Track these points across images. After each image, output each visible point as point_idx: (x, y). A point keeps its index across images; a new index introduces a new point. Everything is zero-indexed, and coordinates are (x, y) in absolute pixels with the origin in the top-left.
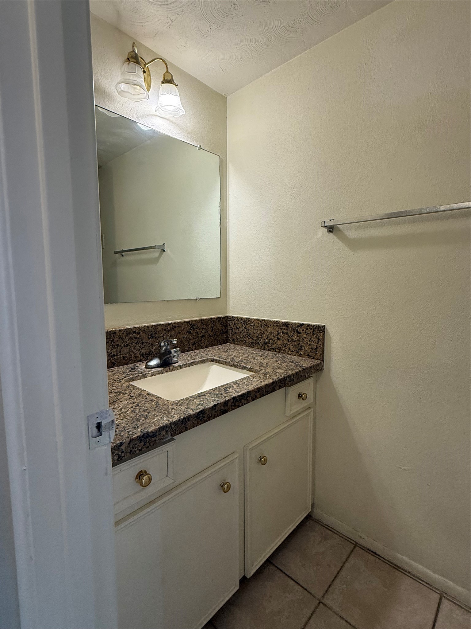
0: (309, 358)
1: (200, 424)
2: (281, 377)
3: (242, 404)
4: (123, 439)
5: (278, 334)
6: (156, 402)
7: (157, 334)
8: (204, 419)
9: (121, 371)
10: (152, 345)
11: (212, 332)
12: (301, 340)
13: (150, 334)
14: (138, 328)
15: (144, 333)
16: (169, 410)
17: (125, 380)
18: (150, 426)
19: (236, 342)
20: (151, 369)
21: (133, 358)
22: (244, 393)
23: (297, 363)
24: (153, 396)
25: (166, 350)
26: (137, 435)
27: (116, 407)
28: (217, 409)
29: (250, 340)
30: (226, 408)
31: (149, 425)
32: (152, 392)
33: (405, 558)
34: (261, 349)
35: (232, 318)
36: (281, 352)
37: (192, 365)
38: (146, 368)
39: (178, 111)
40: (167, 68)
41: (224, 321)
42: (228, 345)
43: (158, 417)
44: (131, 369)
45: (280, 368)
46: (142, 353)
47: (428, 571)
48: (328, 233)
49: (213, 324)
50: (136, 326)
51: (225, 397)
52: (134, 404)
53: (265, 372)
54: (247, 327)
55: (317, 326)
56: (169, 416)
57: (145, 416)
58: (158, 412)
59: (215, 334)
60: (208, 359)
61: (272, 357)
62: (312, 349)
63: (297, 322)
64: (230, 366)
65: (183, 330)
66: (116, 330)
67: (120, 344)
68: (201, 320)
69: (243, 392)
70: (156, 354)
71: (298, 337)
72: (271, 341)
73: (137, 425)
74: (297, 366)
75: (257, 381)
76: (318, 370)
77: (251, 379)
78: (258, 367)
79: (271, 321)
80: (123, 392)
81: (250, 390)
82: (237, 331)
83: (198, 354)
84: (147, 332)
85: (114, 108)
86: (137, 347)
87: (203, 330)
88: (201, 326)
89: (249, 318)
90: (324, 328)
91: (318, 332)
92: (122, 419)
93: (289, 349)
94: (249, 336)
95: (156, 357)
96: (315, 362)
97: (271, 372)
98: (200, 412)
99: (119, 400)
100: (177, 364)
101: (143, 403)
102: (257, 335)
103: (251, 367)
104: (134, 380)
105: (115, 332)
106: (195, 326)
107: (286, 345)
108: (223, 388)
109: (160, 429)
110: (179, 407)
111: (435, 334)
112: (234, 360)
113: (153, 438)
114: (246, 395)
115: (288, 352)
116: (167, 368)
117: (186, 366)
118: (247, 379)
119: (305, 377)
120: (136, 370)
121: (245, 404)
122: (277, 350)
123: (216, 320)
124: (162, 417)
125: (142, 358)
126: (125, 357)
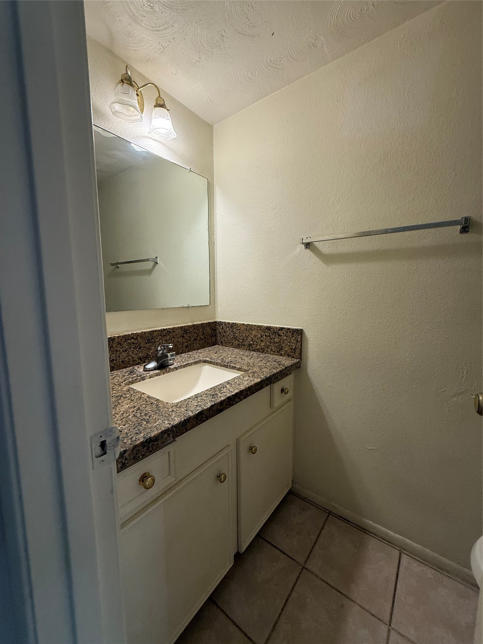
0: (289, 357)
1: (199, 424)
2: (268, 376)
3: (236, 402)
4: (126, 447)
5: (262, 337)
6: (156, 405)
7: (153, 339)
8: (203, 419)
9: (120, 374)
10: (149, 349)
11: (202, 335)
12: (282, 342)
13: (147, 340)
14: (136, 334)
15: (141, 338)
16: (170, 412)
17: (125, 383)
18: (152, 431)
19: (224, 344)
20: (149, 372)
21: (131, 362)
22: (237, 393)
23: (279, 362)
24: (153, 399)
25: (162, 353)
26: (140, 441)
27: (117, 412)
28: (214, 409)
29: (237, 342)
30: (222, 407)
31: (151, 429)
32: (152, 395)
33: (371, 522)
34: (246, 350)
35: (220, 323)
36: (264, 352)
37: (186, 367)
38: (144, 371)
39: (170, 134)
40: (159, 93)
41: (213, 325)
42: (217, 347)
43: (160, 421)
44: (130, 372)
45: (265, 367)
46: (140, 357)
47: (390, 532)
48: (305, 249)
49: (203, 328)
50: (134, 332)
51: (221, 397)
52: (135, 408)
53: (253, 372)
54: (234, 330)
55: (295, 330)
56: (170, 419)
57: (147, 420)
58: (159, 415)
59: (205, 338)
60: (200, 361)
61: (257, 357)
62: (291, 349)
63: (278, 326)
64: (221, 366)
65: (177, 335)
66: (114, 337)
67: (118, 350)
68: (193, 325)
69: (236, 391)
70: (153, 357)
71: (279, 339)
72: (255, 343)
73: (139, 430)
74: (279, 365)
75: (247, 380)
76: (297, 368)
77: (242, 379)
78: (246, 367)
79: (255, 326)
80: (124, 395)
81: (242, 389)
82: (225, 334)
83: (191, 356)
84: (144, 338)
85: (109, 127)
86: (135, 352)
87: (195, 334)
88: (193, 330)
89: (236, 323)
90: (302, 332)
91: (297, 334)
92: (124, 424)
93: (272, 350)
94: (235, 338)
95: (153, 360)
96: (294, 360)
97: (259, 371)
98: (199, 413)
99: (120, 404)
100: (172, 366)
101: (143, 406)
102: (243, 338)
103: (240, 367)
104: (133, 383)
105: (114, 339)
106: (187, 330)
107: (269, 346)
108: (218, 388)
109: (162, 433)
110: (179, 409)
111: (396, 336)
112: (224, 361)
113: (156, 442)
114: (239, 394)
115: (271, 352)
116: (164, 370)
117: (181, 367)
118: (238, 378)
119: (287, 374)
120: (135, 373)
121: (238, 402)
122: (260, 351)
123: (206, 325)
124: (163, 421)
125: (140, 361)
126: (124, 361)
